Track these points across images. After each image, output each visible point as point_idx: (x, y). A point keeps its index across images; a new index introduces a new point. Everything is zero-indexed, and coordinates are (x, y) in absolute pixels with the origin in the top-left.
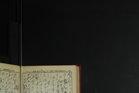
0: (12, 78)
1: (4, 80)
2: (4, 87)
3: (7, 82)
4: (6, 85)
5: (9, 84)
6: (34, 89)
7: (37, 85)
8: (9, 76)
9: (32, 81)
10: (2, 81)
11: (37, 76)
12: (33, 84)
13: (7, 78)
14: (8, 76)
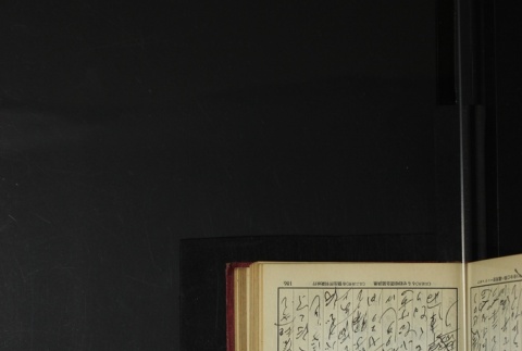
0: (416, 310)
1: (377, 319)
2: (378, 344)
3: (393, 326)
4: (386, 337)
5: (404, 331)
6: (497, 346)
7: (504, 329)
8: (404, 303)
9: (491, 315)
10: (370, 324)
11: (503, 297)
12: (494, 326)
13: (391, 312)
14: (397, 304)
